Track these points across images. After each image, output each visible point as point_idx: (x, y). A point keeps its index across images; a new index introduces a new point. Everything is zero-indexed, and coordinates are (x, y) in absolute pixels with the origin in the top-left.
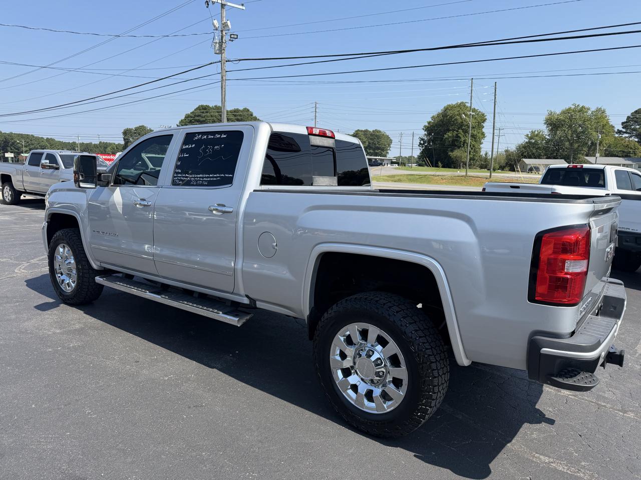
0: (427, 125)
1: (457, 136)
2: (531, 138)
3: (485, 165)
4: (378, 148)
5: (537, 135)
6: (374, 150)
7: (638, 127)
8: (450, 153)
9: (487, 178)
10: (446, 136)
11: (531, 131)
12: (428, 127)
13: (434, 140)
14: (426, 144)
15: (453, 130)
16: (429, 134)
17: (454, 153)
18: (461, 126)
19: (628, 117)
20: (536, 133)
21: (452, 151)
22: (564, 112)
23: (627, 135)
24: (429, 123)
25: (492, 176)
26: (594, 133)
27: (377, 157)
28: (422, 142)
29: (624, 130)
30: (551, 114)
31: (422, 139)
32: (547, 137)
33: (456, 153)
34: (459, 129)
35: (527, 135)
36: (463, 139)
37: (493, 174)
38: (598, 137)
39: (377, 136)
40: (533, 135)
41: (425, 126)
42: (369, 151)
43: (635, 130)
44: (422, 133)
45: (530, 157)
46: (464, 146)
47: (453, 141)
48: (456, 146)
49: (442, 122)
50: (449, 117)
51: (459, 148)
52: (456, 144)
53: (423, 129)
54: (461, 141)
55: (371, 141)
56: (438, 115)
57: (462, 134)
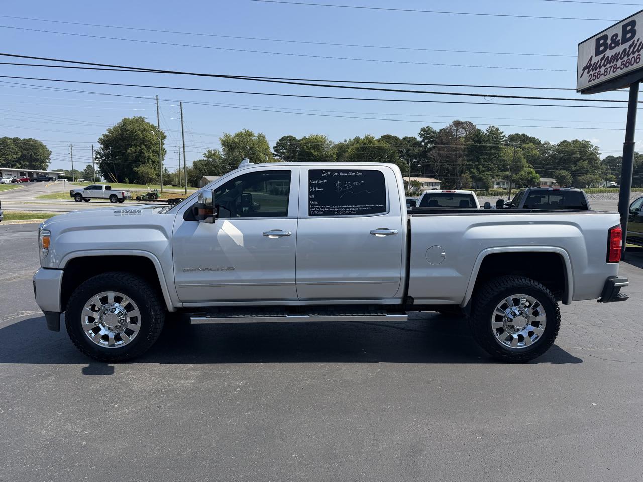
0: (103, 138)
1: (141, 152)
2: (209, 157)
3: (168, 181)
4: (36, 160)
5: (214, 154)
6: (30, 162)
7: (285, 151)
8: (135, 169)
9: (183, 195)
10: (129, 151)
11: (208, 150)
12: (104, 141)
13: (113, 155)
14: (104, 158)
15: (136, 145)
16: (106, 147)
17: (139, 169)
18: (143, 141)
19: (278, 143)
20: (213, 152)
21: (137, 166)
22: (237, 135)
23: (278, 157)
24: (105, 136)
25: (187, 193)
26: (263, 155)
27: (39, 171)
28: (99, 156)
29: (276, 153)
30: (226, 136)
31: (99, 153)
32: (222, 156)
33: (141, 169)
34: (141, 144)
35: (205, 154)
36: (146, 155)
37: (188, 191)
38: (266, 158)
39: (32, 145)
40: (211, 155)
41: (101, 139)
42: (23, 163)
43: (283, 153)
44: (98, 146)
45: (210, 175)
46: (148, 162)
47: (137, 156)
48: (139, 161)
49: (122, 136)
50: (129, 131)
51: (144, 164)
52: (139, 159)
53: (99, 142)
54: (145, 157)
55: (25, 152)
56: (115, 128)
57: (146, 149)
